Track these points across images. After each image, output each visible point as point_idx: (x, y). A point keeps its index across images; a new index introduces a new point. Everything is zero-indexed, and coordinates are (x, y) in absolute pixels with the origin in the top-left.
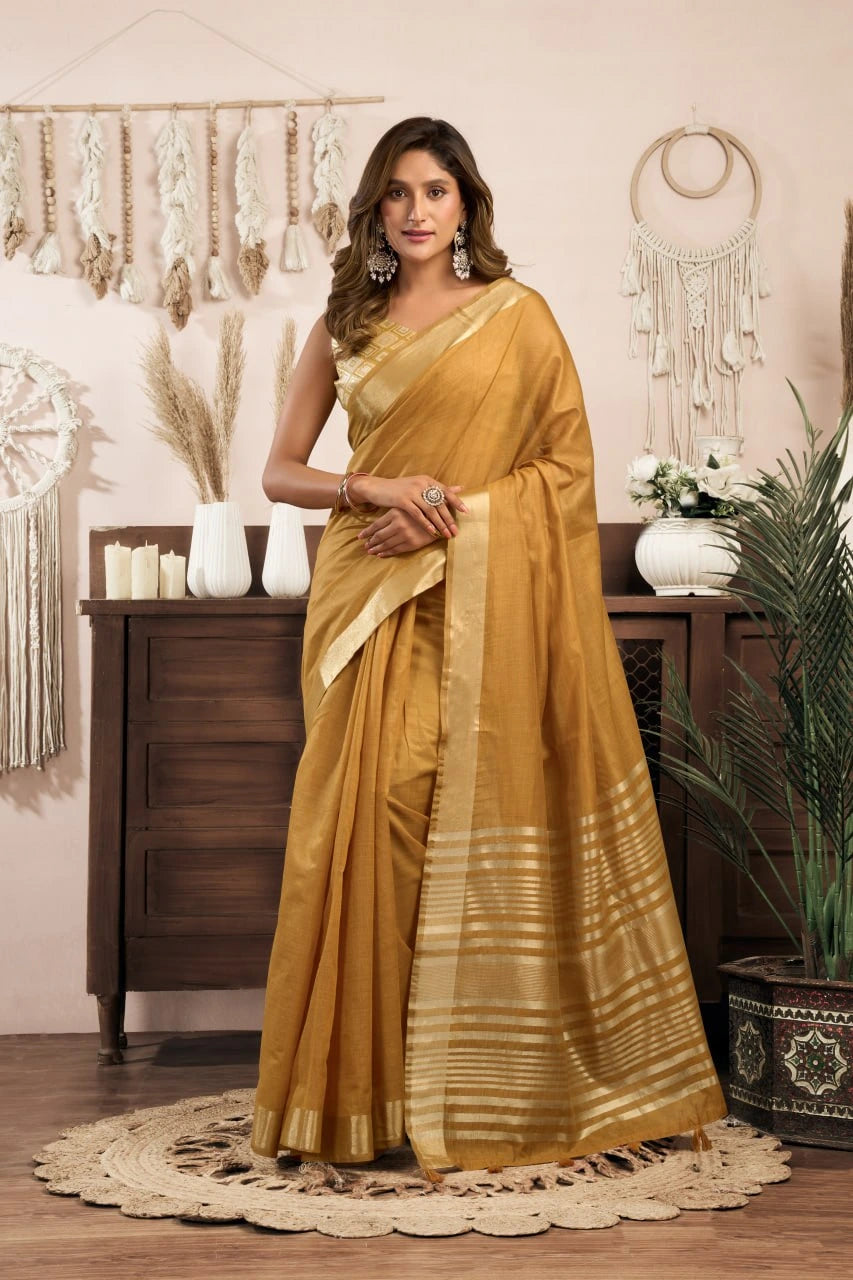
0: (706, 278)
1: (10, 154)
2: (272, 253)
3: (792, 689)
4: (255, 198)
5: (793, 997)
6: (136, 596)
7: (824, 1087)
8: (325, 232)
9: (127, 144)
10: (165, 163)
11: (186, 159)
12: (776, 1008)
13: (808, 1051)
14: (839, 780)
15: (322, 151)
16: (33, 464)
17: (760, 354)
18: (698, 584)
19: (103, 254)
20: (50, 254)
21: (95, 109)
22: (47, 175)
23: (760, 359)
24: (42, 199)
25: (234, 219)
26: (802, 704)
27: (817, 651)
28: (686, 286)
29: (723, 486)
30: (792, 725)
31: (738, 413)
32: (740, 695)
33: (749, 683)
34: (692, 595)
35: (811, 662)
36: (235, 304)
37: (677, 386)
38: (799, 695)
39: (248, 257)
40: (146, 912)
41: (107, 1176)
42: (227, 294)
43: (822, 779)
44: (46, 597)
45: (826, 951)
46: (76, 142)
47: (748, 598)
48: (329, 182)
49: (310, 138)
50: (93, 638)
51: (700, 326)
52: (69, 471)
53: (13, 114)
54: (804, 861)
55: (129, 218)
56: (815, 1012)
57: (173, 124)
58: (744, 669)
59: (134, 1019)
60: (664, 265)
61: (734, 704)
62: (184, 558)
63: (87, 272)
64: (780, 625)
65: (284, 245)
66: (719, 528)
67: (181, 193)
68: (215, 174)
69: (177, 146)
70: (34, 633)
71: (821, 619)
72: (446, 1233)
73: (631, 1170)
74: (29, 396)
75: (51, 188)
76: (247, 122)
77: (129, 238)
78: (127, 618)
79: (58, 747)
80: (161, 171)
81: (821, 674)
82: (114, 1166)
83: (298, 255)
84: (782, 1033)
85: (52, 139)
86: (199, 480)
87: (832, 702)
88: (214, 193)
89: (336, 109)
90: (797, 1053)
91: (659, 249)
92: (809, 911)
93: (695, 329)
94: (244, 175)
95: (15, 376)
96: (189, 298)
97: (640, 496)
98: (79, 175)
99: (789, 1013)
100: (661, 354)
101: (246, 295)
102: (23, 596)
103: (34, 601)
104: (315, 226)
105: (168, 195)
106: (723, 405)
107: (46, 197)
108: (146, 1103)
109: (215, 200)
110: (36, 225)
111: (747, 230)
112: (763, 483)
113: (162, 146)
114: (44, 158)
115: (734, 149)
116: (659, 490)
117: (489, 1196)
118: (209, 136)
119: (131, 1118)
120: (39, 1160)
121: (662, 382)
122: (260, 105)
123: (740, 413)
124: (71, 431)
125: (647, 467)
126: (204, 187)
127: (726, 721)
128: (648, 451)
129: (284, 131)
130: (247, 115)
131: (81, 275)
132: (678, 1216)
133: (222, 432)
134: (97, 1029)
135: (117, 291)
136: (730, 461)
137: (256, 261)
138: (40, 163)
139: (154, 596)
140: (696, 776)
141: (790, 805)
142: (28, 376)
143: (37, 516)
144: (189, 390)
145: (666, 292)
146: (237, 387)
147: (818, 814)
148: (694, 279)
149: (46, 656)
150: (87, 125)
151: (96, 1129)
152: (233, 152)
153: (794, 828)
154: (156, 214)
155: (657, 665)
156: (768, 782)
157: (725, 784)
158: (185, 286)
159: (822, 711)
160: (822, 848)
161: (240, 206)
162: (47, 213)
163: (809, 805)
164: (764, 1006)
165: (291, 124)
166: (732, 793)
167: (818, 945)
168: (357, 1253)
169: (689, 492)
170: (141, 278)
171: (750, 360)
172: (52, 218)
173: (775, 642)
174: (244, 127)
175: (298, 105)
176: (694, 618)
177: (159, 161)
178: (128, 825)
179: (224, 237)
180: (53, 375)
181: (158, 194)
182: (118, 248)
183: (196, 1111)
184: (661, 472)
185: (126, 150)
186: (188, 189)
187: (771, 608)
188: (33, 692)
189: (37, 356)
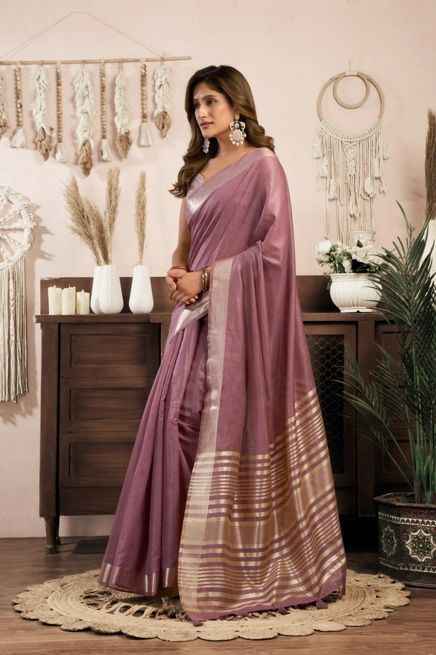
0: (356, 150)
2: (133, 137)
3: (408, 359)
4: (125, 109)
5: (410, 513)
6: (64, 313)
7: (426, 557)
8: (161, 127)
9: (59, 81)
10: (79, 91)
11: (90, 89)
12: (401, 519)
13: (418, 540)
14: (431, 404)
15: (159, 84)
16: (12, 246)
17: (384, 188)
18: (361, 306)
19: (47, 138)
20: (20, 138)
21: (43, 63)
22: (18, 97)
23: (383, 191)
24: (15, 109)
25: (114, 119)
26: (413, 366)
27: (420, 339)
28: (346, 154)
29: (365, 256)
30: (408, 376)
32: (382, 362)
33: (386, 356)
34: (358, 312)
35: (418, 344)
36: (115, 163)
37: (341, 205)
38: (411, 362)
39: (121, 139)
40: (70, 475)
41: (52, 610)
42: (110, 158)
43: (423, 404)
44: (18, 314)
45: (425, 490)
46: (33, 79)
47: (386, 313)
48: (163, 101)
49: (153, 78)
50: (42, 335)
51: (353, 174)
52: (30, 249)
53: (1, 66)
54: (414, 444)
55: (60, 119)
56: (420, 520)
57: (82, 71)
58: (385, 349)
59: (64, 530)
60: (334, 143)
61: (379, 366)
62: (89, 294)
63: (39, 147)
64: (402, 327)
65: (140, 133)
66: (371, 278)
67: (87, 106)
68: (104, 96)
69: (85, 82)
70: (12, 332)
71: (422, 323)
72: (226, 639)
74: (9, 211)
75: (20, 104)
76: (121, 70)
77: (60, 130)
78: (59, 324)
79: (24, 393)
80: (76, 95)
81: (422, 351)
82: (54, 605)
83: (147, 139)
84: (405, 531)
85: (20, 78)
86: (96, 253)
87: (428, 364)
88: (104, 106)
89: (166, 63)
90: (412, 541)
91: (332, 135)
92: (417, 470)
93: (350, 176)
94: (119, 97)
95: (2, 201)
96: (91, 160)
97: (322, 262)
98: (34, 96)
99: (408, 521)
100: (333, 189)
101: (120, 158)
102: (6, 313)
103: (12, 316)
104: (156, 123)
105: (80, 107)
106: (365, 214)
107: (18, 108)
108: (70, 573)
109: (104, 110)
110: (12, 123)
111: (377, 125)
112: (385, 254)
113: (77, 82)
114: (16, 88)
115: (370, 83)
116: (332, 257)
117: (246, 620)
118: (101, 77)
119: (62, 580)
120: (15, 602)
121: (334, 203)
122: (127, 61)
123: (373, 219)
124: (31, 229)
125: (326, 247)
126: (99, 103)
127: (376, 375)
128: (326, 239)
129: (140, 74)
130: (121, 66)
131: (36, 149)
132: (345, 630)
133: (108, 229)
134: (44, 535)
135: (54, 157)
136: (368, 244)
137: (125, 141)
138: (14, 91)
139: (73, 313)
140: (361, 403)
141: (408, 417)
142: (8, 200)
143: (14, 272)
144: (91, 208)
145: (335, 156)
146: (116, 206)
147: (421, 421)
148: (350, 150)
149: (19, 344)
150: (39, 71)
151: (44, 586)
152: (114, 85)
153: (410, 429)
154: (74, 117)
155: (341, 347)
156: (397, 406)
157: (376, 406)
158: (89, 154)
159: (422, 370)
160: (423, 438)
161: (117, 113)
162: (18, 116)
163: (417, 417)
164: (395, 518)
165: (143, 71)
166: (379, 411)
167: (422, 487)
168: (177, 649)
169: (347, 259)
170: (67, 150)
171: (379, 192)
172: (21, 119)
173: (399, 335)
174: (119, 72)
175: (146, 61)
176: (360, 323)
177: (76, 90)
178: (60, 430)
179: (109, 129)
180: (21, 200)
181: (75, 107)
182: (54, 134)
183: (95, 576)
184: (333, 249)
185: (59, 84)
186: (91, 104)
187: (397, 317)
188: (12, 363)
189: (14, 190)
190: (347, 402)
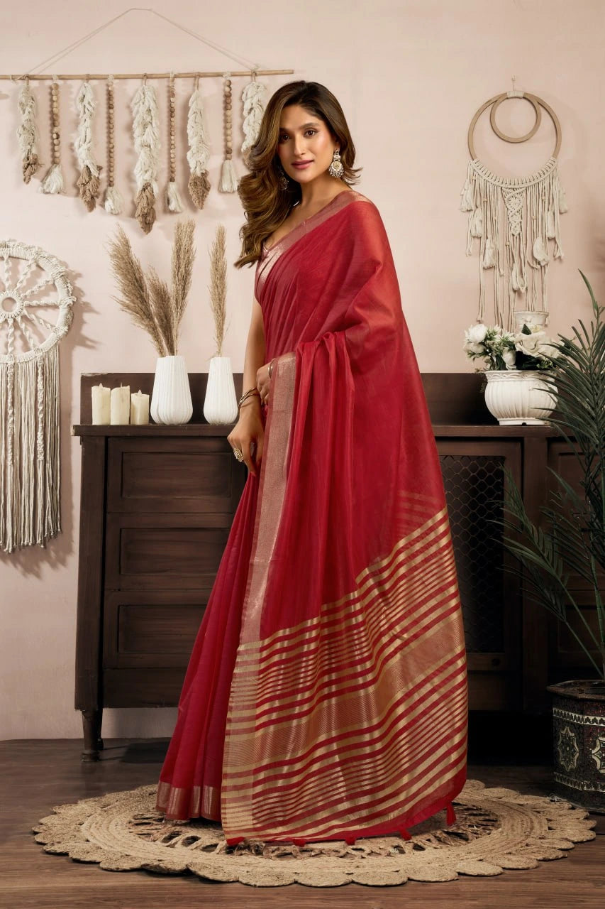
0: (522, 199)
1: (28, 109)
2: (213, 179)
3: (594, 490)
4: (202, 141)
5: (598, 709)
6: (113, 423)
9: (111, 102)
10: (138, 116)
11: (153, 113)
12: (586, 717)
15: (249, 108)
16: (41, 329)
17: (561, 253)
18: (528, 416)
19: (93, 180)
20: (55, 180)
21: (88, 78)
22: (54, 123)
23: (560, 257)
24: (50, 141)
25: (186, 155)
26: (601, 501)
28: (507, 205)
29: (534, 347)
30: (594, 516)
31: (544, 296)
32: (559, 495)
33: (564, 486)
34: (524, 424)
36: (186, 216)
37: (501, 276)
38: (599, 494)
39: (195, 183)
40: (118, 651)
41: (88, 841)
42: (180, 208)
44: (49, 423)
46: (75, 100)
47: (565, 427)
48: (253, 130)
49: (241, 99)
50: (82, 452)
51: (518, 233)
52: (67, 334)
53: (30, 81)
54: (603, 612)
55: (111, 155)
57: (143, 88)
58: (562, 476)
59: (107, 730)
60: (491, 190)
61: (553, 501)
62: (149, 396)
63: (81, 192)
64: (586, 446)
65: (222, 174)
66: (542, 377)
67: (148, 137)
68: (173, 124)
69: (146, 103)
70: (40, 449)
72: (333, 884)
73: (467, 840)
74: (39, 280)
75: (57, 134)
76: (196, 87)
77: (112, 169)
78: (107, 438)
79: (55, 534)
80: (135, 122)
82: (92, 834)
83: (231, 182)
84: (590, 735)
85: (58, 99)
86: (156, 338)
88: (172, 137)
89: (259, 79)
90: (601, 749)
91: (489, 179)
93: (513, 235)
94: (194, 125)
95: (30, 266)
96: (154, 211)
97: (474, 354)
98: (77, 124)
99: (595, 720)
100: (489, 253)
101: (194, 209)
102: (33, 422)
103: (40, 426)
105: (140, 138)
106: (533, 289)
107: (53, 139)
109: (173, 142)
110: (46, 159)
111: (551, 166)
112: (563, 344)
113: (136, 104)
114: (52, 112)
115: (541, 108)
116: (487, 348)
117: (363, 858)
118: (169, 97)
119: (103, 800)
120: (37, 830)
121: (490, 272)
122: (205, 75)
124: (68, 305)
125: (479, 333)
126: (165, 133)
127: (549, 513)
128: (480, 322)
129: (222, 94)
130: (196, 82)
131: (77, 195)
132: (501, 874)
134: (82, 736)
135: (103, 206)
136: (538, 330)
137: (201, 185)
138: (49, 116)
139: (126, 423)
140: (529, 553)
141: (594, 572)
142: (38, 266)
143: (44, 365)
145: (493, 209)
148: (513, 200)
149: (49, 465)
150: (83, 89)
151: (78, 807)
152: (186, 108)
153: (597, 589)
154: (131, 151)
155: (501, 474)
156: (579, 556)
157: (548, 558)
158: (151, 203)
161: (190, 147)
162: (53, 151)
164: (577, 716)
165: (227, 89)
166: (553, 565)
168: (269, 899)
169: (509, 351)
170: (120, 197)
171: (553, 258)
172: (57, 154)
173: (582, 458)
174: (194, 91)
175: (232, 76)
176: (526, 439)
177: (134, 115)
178: (106, 587)
179: (178, 168)
180: (56, 265)
181: (132, 138)
182: (103, 176)
184: (489, 337)
185: (110, 107)
186: (154, 134)
187: (579, 432)
188: (38, 492)
189: (45, 252)
190: (508, 551)
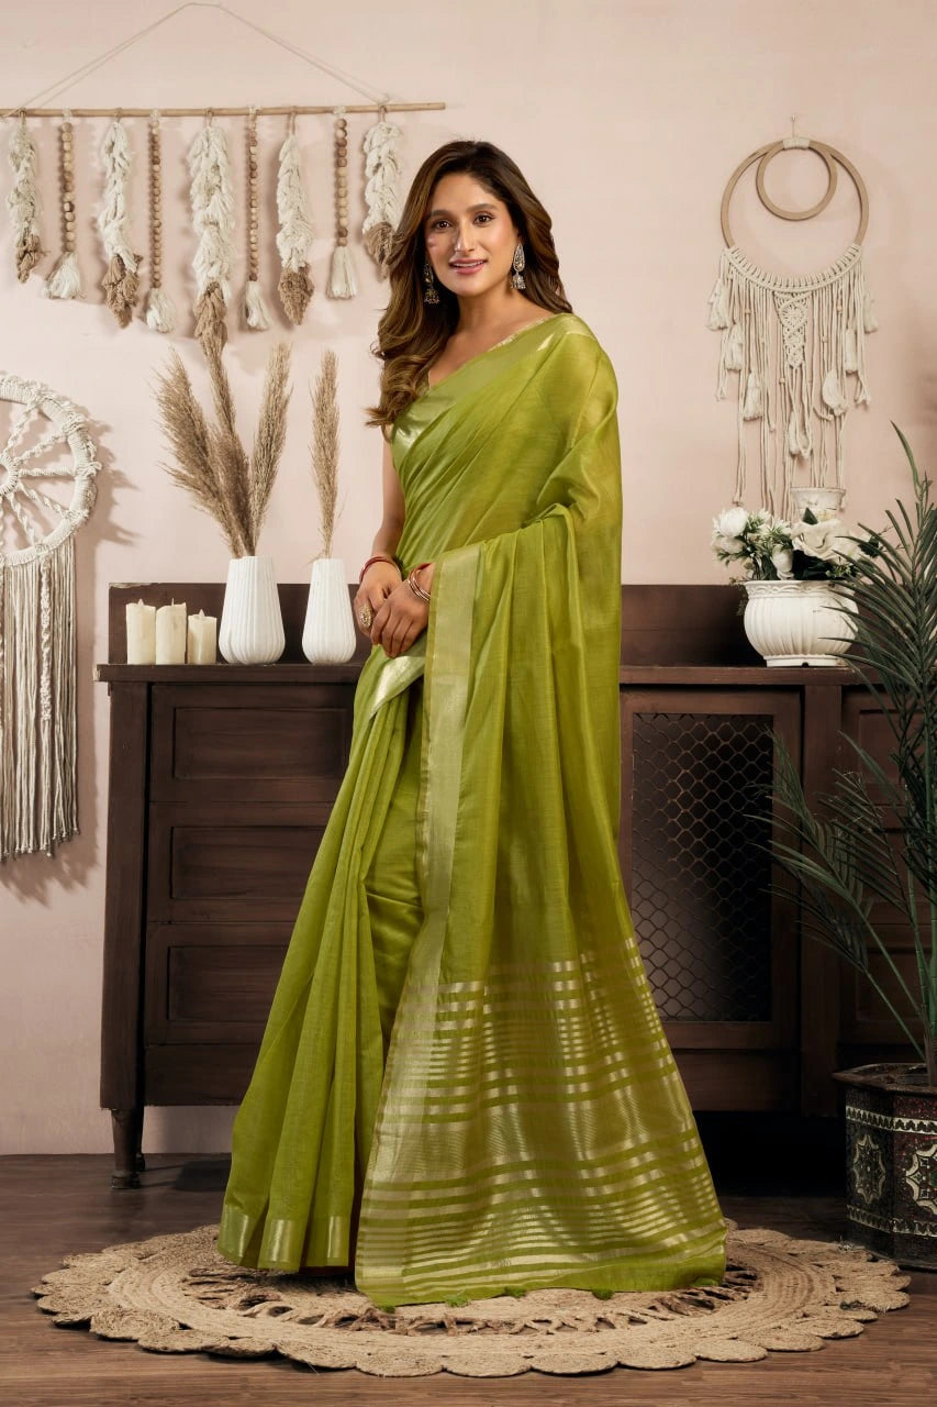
0: (805, 311)
1: (24, 163)
2: (317, 277)
3: (913, 768)
4: (300, 216)
5: (914, 1106)
6: (160, 661)
8: (377, 256)
9: (156, 153)
10: (199, 175)
11: (222, 171)
12: (896, 1120)
13: (931, 1167)
15: (375, 163)
16: (46, 513)
17: (865, 396)
18: (812, 653)
19: (128, 277)
20: (68, 277)
21: (120, 114)
22: (65, 187)
23: (864, 402)
24: (59, 214)
25: (275, 239)
26: (924, 785)
28: (782, 319)
29: (821, 543)
30: (913, 808)
31: (839, 462)
33: (866, 761)
34: (805, 665)
35: (935, 738)
36: (275, 334)
37: (771, 432)
38: (921, 775)
39: (290, 283)
40: (168, 1017)
42: (266, 323)
44: (59, 662)
46: (99, 150)
47: (866, 667)
48: (382, 199)
49: (362, 149)
50: (111, 708)
51: (798, 364)
52: (87, 521)
53: (28, 119)
54: (926, 959)
55: (157, 237)
57: (207, 132)
58: (863, 747)
59: (152, 1137)
60: (757, 295)
62: (216, 619)
63: (109, 297)
64: (901, 697)
65: (331, 269)
66: (834, 588)
67: (215, 209)
68: (254, 188)
69: (212, 155)
70: (45, 702)
72: (502, 1373)
73: (711, 1307)
74: (42, 436)
75: (70, 202)
76: (290, 132)
77: (157, 260)
78: (150, 685)
79: (68, 835)
80: (193, 185)
82: (126, 1299)
83: (347, 282)
84: (903, 1147)
85: (72, 147)
88: (253, 210)
89: (390, 117)
90: (920, 1169)
91: (753, 278)
92: (932, 1013)
93: (791, 367)
94: (287, 189)
95: (28, 413)
96: (224, 327)
97: (727, 554)
98: (101, 187)
99: (911, 1125)
100: (753, 395)
101: (287, 323)
102: (33, 659)
103: (45, 665)
104: (366, 248)
105: (201, 212)
106: (823, 453)
107: (64, 212)
108: (160, 1230)
109: (254, 218)
110: (53, 243)
111: (851, 257)
112: (867, 538)
113: (195, 157)
114: (62, 169)
115: (837, 165)
116: (748, 545)
117: (549, 1334)
118: (248, 146)
119: (142, 1246)
120: (38, 1291)
121: (754, 426)
122: (305, 111)
123: (841, 463)
124: (89, 476)
125: (735, 521)
126: (242, 203)
128: (737, 504)
129: (332, 141)
130: (291, 123)
131: (103, 300)
132: (765, 1357)
134: (111, 1150)
135: (143, 319)
136: (829, 516)
137: (300, 286)
138: (57, 174)
139: (180, 660)
140: (809, 866)
141: (911, 897)
142: (41, 413)
143: (50, 570)
145: (760, 324)
148: (791, 312)
149: (59, 728)
150: (111, 132)
151: (102, 1258)
152: (275, 164)
154: (187, 232)
155: (767, 743)
156: (882, 871)
157: (840, 874)
158: (219, 314)
161: (281, 225)
162: (65, 230)
163: (932, 896)
164: (883, 1118)
165: (340, 133)
166: (847, 886)
168: (400, 1396)
169: (782, 549)
170: (170, 304)
171: (854, 404)
172: (71, 236)
173: (895, 718)
174: (287, 135)
175: (348, 112)
176: (808, 689)
177: (192, 174)
178: (149, 918)
179: (263, 258)
180: (70, 413)
181: (189, 211)
182: (144, 270)
184: (751, 528)
185: (155, 161)
186: (224, 205)
187: (891, 676)
188: (43, 769)
189: (53, 392)
190: (779, 863)
